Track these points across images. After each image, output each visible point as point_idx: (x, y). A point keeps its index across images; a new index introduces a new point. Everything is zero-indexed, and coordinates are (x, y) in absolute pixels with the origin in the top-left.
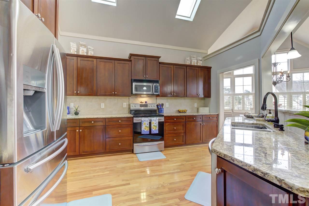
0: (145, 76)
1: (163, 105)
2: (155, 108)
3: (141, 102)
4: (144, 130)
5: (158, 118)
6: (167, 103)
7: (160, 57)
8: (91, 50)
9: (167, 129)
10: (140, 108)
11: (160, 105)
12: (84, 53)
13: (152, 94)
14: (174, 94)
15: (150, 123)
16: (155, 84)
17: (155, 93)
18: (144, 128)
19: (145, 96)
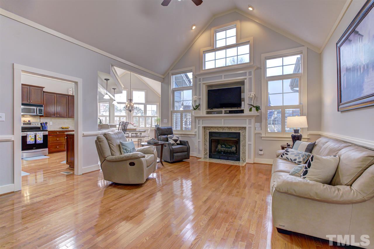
0: (29, 101)
1: (46, 123)
2: (39, 125)
3: (24, 121)
4: (30, 141)
5: (42, 132)
6: (50, 122)
7: (44, 87)
9: (50, 140)
10: (24, 125)
11: (44, 123)
13: (36, 115)
14: (57, 115)
15: (35, 136)
16: (39, 108)
17: (39, 115)
18: (29, 139)
19: (28, 116)
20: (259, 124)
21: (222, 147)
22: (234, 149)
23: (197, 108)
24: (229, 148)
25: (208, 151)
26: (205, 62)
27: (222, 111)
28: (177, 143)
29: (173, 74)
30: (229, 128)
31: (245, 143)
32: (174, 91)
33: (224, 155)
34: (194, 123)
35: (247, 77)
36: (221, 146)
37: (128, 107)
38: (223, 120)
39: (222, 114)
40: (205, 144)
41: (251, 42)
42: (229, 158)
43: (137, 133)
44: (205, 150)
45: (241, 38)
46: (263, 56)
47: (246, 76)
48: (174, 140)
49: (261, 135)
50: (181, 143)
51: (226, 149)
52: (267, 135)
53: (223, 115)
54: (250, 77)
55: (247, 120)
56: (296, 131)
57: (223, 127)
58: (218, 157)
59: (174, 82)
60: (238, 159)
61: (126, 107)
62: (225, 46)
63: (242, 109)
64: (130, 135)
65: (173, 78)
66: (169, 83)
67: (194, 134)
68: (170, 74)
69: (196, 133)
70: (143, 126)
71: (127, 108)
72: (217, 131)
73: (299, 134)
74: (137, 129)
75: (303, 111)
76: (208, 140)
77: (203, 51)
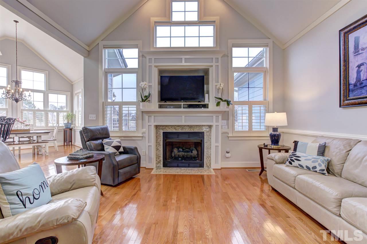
20: (226, 121)
21: (179, 152)
22: (195, 152)
23: (147, 99)
24: (188, 152)
25: (162, 158)
26: (157, 37)
27: (181, 104)
28: (119, 151)
29: (105, 47)
30: (190, 126)
31: (211, 145)
32: (106, 73)
33: (183, 161)
34: (141, 121)
35: (214, 64)
36: (178, 150)
37: (11, 94)
38: (183, 117)
39: (181, 108)
40: (157, 149)
41: (218, 22)
42: (191, 165)
43: (31, 137)
44: (158, 157)
45: (205, 16)
46: (230, 42)
47: (212, 62)
48: (115, 147)
49: (228, 135)
50: (126, 151)
51: (186, 154)
52: (234, 135)
53: (182, 110)
54: (217, 64)
55: (214, 117)
56: (275, 129)
57: (182, 125)
58: (176, 165)
59: (107, 60)
60: (202, 166)
61: (8, 93)
62: (184, 21)
63: (206, 102)
64: (16, 139)
65: (106, 53)
66: (98, 60)
67: (141, 135)
68: (101, 46)
69: (144, 135)
70: (43, 124)
71: (10, 96)
72: (174, 131)
73: (278, 133)
74: (32, 130)
75: (269, 108)
76: (162, 144)
77: (155, 22)
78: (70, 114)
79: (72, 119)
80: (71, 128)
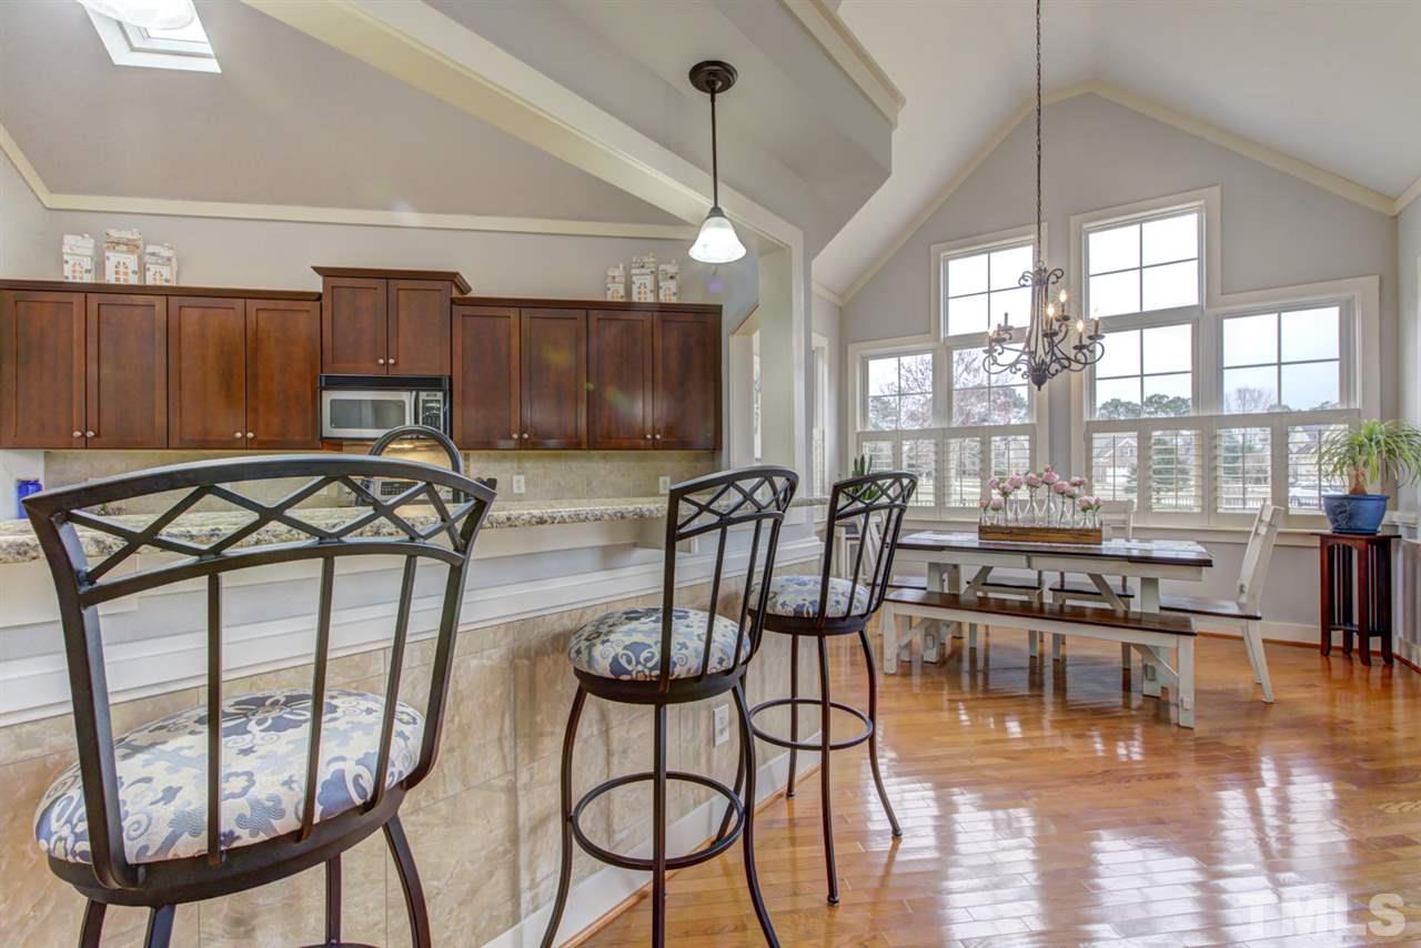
0: (382, 361)
8: (160, 261)
12: (126, 274)
14: (521, 437)
16: (424, 396)
78: (1371, 432)
79: (1386, 469)
80: (1382, 531)
